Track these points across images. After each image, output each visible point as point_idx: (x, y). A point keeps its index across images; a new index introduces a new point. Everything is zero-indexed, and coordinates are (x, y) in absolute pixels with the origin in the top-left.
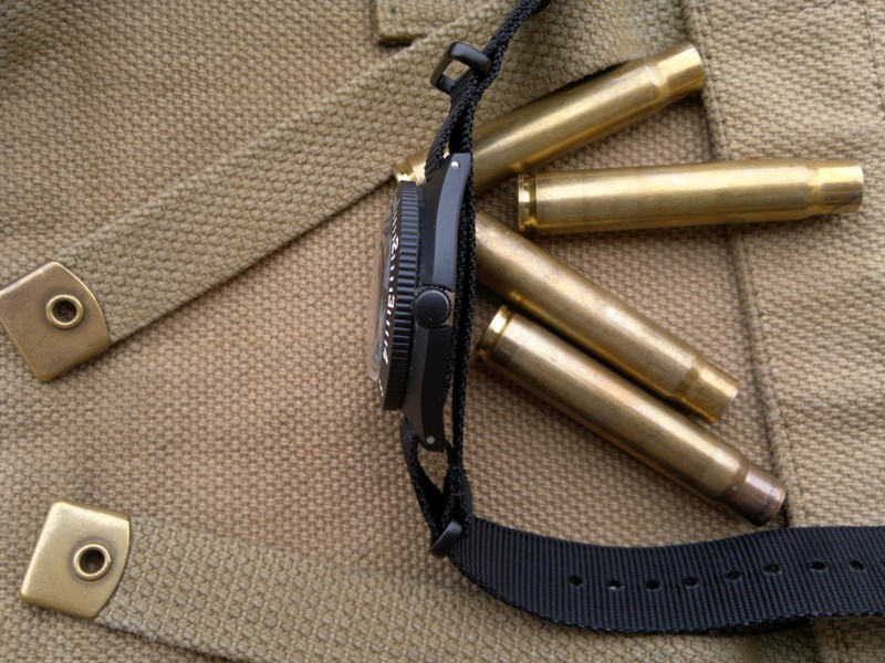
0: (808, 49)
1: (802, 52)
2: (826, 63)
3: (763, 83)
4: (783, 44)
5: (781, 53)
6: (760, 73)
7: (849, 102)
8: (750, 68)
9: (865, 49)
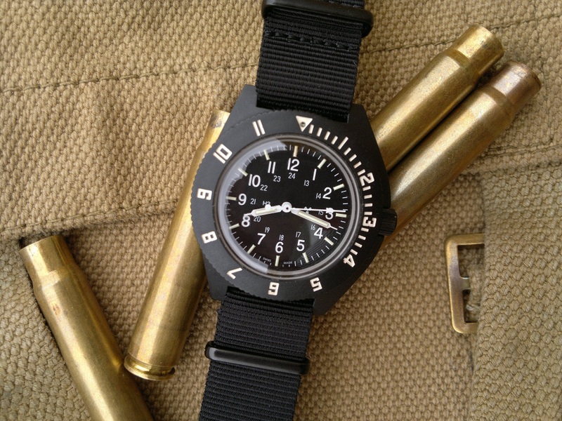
2: (34, 129)
5: (23, 166)
6: (40, 183)
7: (71, 112)
8: (35, 192)
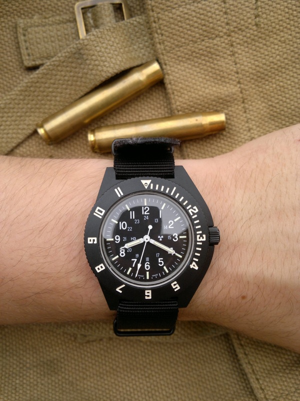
0: (207, 58)
1: (204, 60)
3: (188, 75)
4: (196, 57)
9: (231, 57)
